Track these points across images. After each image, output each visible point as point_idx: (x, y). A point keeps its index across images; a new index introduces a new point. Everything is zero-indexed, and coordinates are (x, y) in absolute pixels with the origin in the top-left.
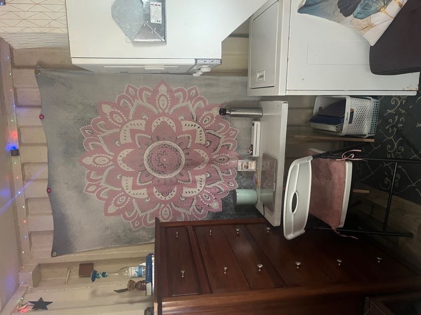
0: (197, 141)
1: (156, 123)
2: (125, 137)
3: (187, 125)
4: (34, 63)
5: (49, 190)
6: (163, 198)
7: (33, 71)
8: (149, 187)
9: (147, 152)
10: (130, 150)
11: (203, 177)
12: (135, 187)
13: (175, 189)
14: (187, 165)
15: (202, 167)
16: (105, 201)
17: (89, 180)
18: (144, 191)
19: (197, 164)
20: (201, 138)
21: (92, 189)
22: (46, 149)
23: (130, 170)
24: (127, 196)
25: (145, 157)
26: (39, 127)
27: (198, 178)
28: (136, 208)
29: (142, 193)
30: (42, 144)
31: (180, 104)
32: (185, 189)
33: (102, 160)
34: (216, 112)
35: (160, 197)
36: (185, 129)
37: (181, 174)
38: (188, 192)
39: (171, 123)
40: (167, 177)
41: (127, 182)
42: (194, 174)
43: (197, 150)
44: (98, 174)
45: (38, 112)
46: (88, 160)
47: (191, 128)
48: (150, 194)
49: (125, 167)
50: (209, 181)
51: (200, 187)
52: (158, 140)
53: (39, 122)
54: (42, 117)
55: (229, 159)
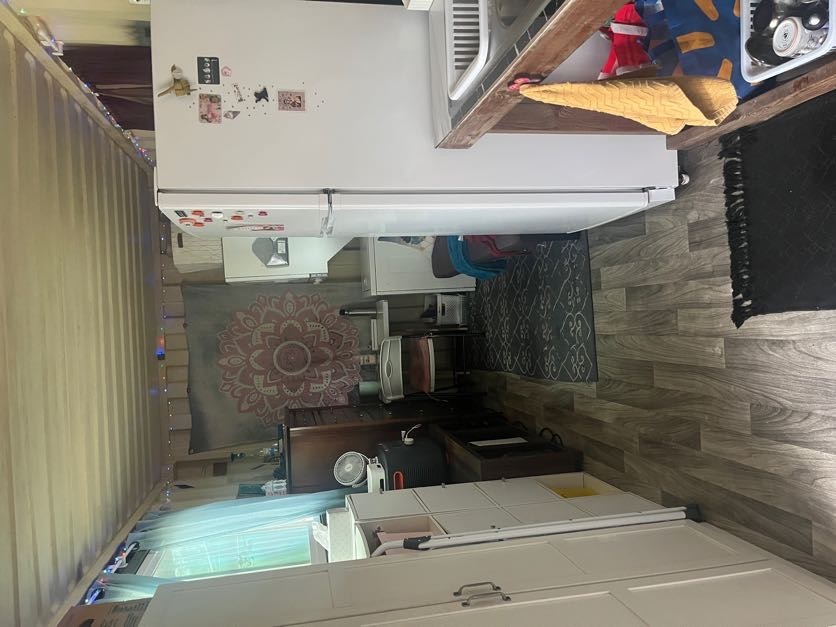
0: (322, 339)
1: (284, 326)
2: (257, 340)
3: (311, 326)
4: (180, 281)
5: (189, 390)
6: (292, 394)
7: (179, 288)
8: (277, 384)
9: (276, 351)
10: (261, 351)
11: (329, 372)
12: (266, 385)
13: (303, 385)
14: (312, 362)
15: (328, 364)
16: (238, 399)
17: (224, 379)
18: (275, 388)
19: (323, 361)
20: (325, 337)
21: (227, 387)
22: (187, 352)
23: (262, 369)
24: (259, 393)
25: (274, 357)
26: (181, 334)
27: (324, 374)
28: (267, 404)
29: (273, 390)
30: (185, 350)
31: (306, 308)
32: (312, 385)
33: (236, 361)
34: (337, 313)
35: (289, 393)
36: (309, 329)
37: (308, 371)
38: (315, 388)
39: (297, 325)
40: (295, 374)
41: (258, 380)
42: (320, 370)
43: (322, 348)
44: (232, 374)
45: (182, 321)
46: (224, 362)
47: (314, 329)
48: (280, 391)
49: (257, 367)
50: (334, 376)
51: (326, 383)
52: (286, 340)
53: (182, 330)
54: (185, 325)
55: (352, 355)
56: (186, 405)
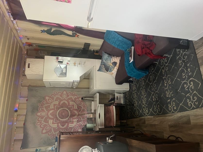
0: (74, 108)
1: (62, 102)
2: (52, 107)
3: (71, 103)
4: (28, 85)
5: (24, 124)
6: (62, 127)
7: (27, 87)
8: (58, 123)
9: (58, 111)
10: (53, 111)
11: (76, 120)
12: (53, 123)
13: (66, 124)
14: (71, 116)
15: (76, 117)
16: (42, 128)
17: (38, 120)
18: (56, 125)
19: (74, 116)
20: (76, 107)
21: (38, 124)
23: (52, 117)
24: (50, 126)
25: (57, 113)
26: (25, 103)
27: (74, 120)
28: (53, 131)
29: (55, 126)
30: (25, 109)
31: (70, 97)
32: (70, 124)
33: (43, 114)
34: (80, 99)
36: (71, 104)
37: (69, 119)
38: (71, 125)
39: (66, 102)
40: (64, 120)
41: (51, 121)
43: (74, 111)
44: (41, 119)
46: (39, 114)
48: (58, 126)
49: (51, 116)
50: (78, 121)
51: (75, 124)
52: (62, 107)
54: (27, 100)
55: (84, 114)
56: (22, 130)
